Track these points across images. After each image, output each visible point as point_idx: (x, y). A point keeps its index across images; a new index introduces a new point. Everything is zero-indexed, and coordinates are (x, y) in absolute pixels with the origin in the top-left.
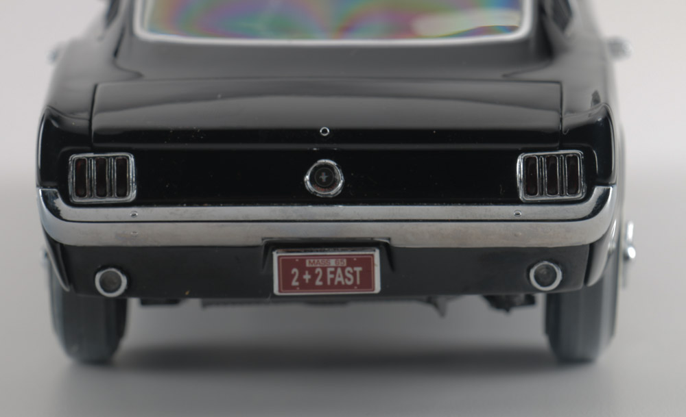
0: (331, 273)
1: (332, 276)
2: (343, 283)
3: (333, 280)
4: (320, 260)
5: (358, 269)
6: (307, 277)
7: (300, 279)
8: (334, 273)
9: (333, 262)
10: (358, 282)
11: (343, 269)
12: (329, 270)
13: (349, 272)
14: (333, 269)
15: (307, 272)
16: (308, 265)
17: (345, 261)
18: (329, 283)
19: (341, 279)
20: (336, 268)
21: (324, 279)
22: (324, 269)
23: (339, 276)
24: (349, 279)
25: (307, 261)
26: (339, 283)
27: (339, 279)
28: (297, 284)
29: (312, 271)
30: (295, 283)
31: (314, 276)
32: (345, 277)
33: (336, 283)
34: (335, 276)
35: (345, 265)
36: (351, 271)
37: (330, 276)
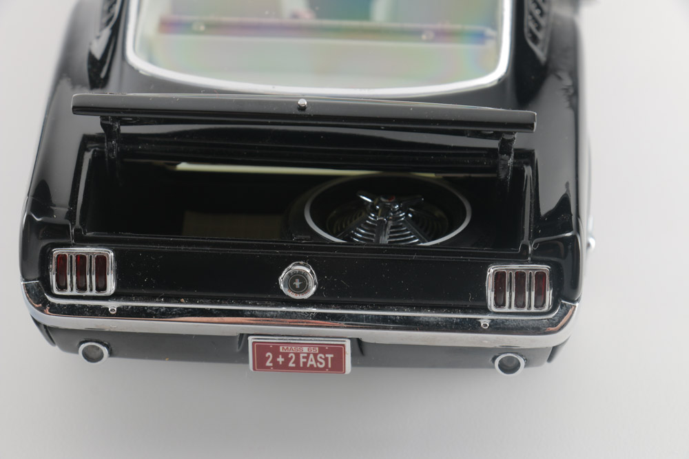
0: (304, 357)
1: (305, 360)
2: (315, 366)
3: (305, 364)
4: (293, 348)
5: (330, 356)
6: (280, 360)
7: (274, 361)
8: (307, 358)
9: (305, 349)
10: (330, 366)
11: (315, 355)
12: (301, 355)
13: (321, 358)
14: (306, 355)
15: (280, 356)
16: (281, 350)
17: (317, 349)
18: (301, 365)
19: (314, 363)
20: (309, 354)
21: (297, 361)
22: (297, 355)
23: (312, 361)
24: (321, 363)
25: (281, 348)
26: (312, 366)
27: (312, 362)
28: (271, 365)
29: (285, 355)
30: (268, 364)
31: (287, 360)
32: (317, 361)
33: (308, 366)
34: (308, 360)
35: (317, 352)
36: (323, 357)
37: (302, 360)
